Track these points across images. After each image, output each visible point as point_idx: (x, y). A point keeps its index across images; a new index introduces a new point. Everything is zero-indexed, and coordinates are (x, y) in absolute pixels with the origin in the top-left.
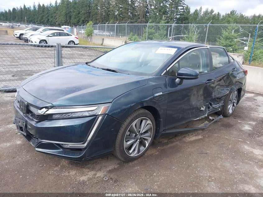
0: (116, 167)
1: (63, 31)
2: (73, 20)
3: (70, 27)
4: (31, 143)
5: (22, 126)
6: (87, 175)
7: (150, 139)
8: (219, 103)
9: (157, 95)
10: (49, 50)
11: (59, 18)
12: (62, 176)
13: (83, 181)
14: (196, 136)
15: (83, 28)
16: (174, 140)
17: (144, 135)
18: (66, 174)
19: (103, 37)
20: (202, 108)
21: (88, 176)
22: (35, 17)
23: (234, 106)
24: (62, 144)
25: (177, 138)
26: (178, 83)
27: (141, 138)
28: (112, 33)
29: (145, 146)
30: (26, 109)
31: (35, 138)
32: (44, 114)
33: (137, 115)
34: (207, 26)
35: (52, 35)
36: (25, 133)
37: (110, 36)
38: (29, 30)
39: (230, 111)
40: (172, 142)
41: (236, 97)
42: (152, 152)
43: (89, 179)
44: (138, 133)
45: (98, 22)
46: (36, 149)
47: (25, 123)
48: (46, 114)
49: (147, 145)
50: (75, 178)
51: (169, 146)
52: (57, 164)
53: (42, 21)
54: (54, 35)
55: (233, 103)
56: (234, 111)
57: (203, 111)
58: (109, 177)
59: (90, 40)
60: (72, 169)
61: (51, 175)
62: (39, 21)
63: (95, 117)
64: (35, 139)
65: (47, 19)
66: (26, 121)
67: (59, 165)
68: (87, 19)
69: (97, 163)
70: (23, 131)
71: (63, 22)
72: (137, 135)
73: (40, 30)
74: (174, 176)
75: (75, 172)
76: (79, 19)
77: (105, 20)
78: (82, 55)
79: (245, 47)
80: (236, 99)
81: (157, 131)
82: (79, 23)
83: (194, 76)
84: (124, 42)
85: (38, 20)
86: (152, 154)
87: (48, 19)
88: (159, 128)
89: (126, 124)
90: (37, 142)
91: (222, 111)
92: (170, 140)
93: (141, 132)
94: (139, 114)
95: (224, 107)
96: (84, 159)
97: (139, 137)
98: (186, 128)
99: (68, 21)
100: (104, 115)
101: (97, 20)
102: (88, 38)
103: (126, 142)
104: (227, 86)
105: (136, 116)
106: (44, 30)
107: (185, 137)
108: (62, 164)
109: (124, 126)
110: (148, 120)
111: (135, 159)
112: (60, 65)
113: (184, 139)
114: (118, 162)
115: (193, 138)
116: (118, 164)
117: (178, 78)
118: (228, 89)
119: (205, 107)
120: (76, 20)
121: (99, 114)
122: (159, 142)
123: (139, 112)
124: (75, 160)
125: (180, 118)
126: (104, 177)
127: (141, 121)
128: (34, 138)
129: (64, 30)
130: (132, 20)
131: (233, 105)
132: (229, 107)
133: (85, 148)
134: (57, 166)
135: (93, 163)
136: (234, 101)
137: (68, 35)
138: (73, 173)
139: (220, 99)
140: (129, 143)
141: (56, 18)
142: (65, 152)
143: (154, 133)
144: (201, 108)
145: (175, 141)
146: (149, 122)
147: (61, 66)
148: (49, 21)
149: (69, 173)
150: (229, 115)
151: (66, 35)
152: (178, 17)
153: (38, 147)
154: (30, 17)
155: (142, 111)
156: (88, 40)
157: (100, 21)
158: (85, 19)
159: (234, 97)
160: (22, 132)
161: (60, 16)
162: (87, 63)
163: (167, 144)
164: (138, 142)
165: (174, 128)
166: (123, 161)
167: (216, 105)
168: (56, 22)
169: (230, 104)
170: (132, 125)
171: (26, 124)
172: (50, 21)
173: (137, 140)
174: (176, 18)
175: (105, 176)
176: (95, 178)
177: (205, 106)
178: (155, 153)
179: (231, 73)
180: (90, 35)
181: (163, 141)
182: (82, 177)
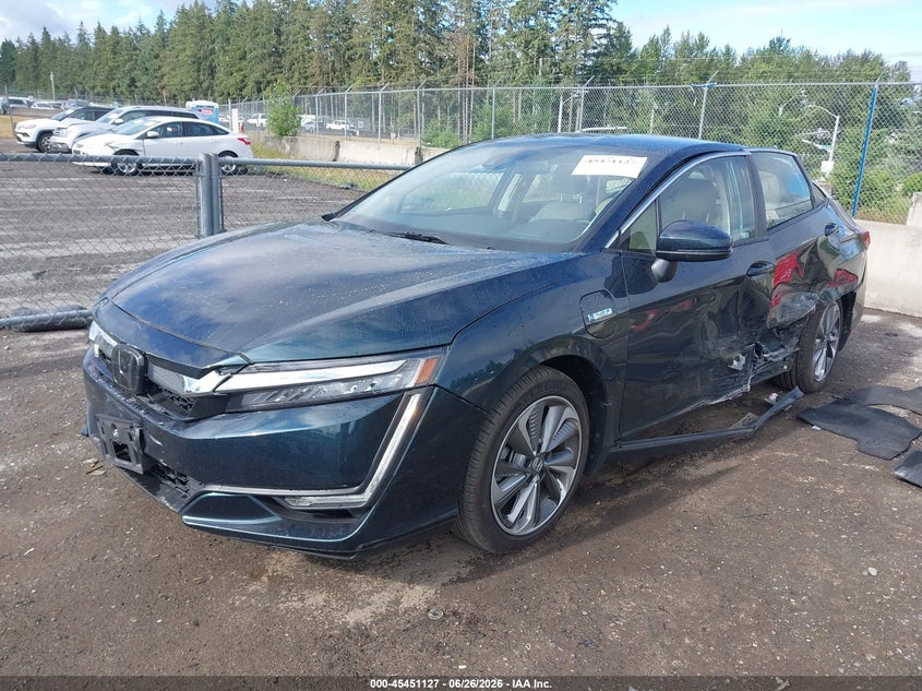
0: (465, 572)
1: (195, 117)
2: (223, 81)
3: (216, 105)
4: (163, 499)
5: (126, 441)
6: (370, 605)
7: (572, 473)
8: (782, 347)
9: (596, 316)
10: (150, 185)
11: (173, 73)
12: (279, 613)
13: (358, 626)
14: (715, 459)
15: (260, 109)
16: (644, 475)
17: (553, 458)
18: (295, 604)
19: (336, 138)
20: (735, 362)
21: (373, 608)
22: (87, 71)
23: (831, 356)
24: (283, 497)
25: (655, 470)
26: (661, 274)
27: (543, 470)
28: (361, 124)
29: (557, 499)
30: (138, 377)
31: (173, 481)
32: (214, 391)
33: (535, 387)
34: (702, 91)
35: (156, 134)
36: (140, 465)
37: (354, 134)
38: (72, 116)
39: (820, 372)
40: (640, 484)
41: (837, 324)
42: (579, 518)
43: (380, 619)
44: (535, 453)
45: (310, 86)
46: (185, 517)
47: (137, 430)
48: (221, 392)
49: (563, 494)
50: (327, 616)
51: (632, 495)
52: (256, 573)
53: (112, 84)
54: (163, 132)
55: (829, 343)
56: (830, 374)
57: (737, 371)
58: (447, 607)
59: (292, 148)
60: (312, 588)
61: (241, 609)
62: (102, 87)
63: (397, 398)
64: (173, 485)
65: (127, 81)
66: (142, 423)
67: (261, 575)
68: (273, 78)
69: (395, 563)
70: (129, 460)
71: (187, 87)
72: (533, 458)
73: (113, 116)
74: (670, 597)
75: (324, 595)
76: (245, 77)
77: (335, 80)
78: (267, 199)
79: (823, 163)
80: (836, 331)
81: (593, 447)
82: (243, 93)
83: (716, 248)
84: (414, 151)
85: (98, 83)
86: (580, 526)
87: (133, 81)
88: (602, 436)
89: (497, 419)
90: (185, 497)
91: (794, 373)
92: (631, 478)
93: (543, 450)
94: (538, 386)
95: (802, 359)
96: (361, 546)
97: (537, 464)
98: (677, 434)
99: (205, 85)
100: (425, 388)
101: (306, 78)
102: (283, 141)
103: (498, 483)
104: (810, 287)
105: (531, 392)
106: (128, 117)
107: (679, 465)
108: (273, 572)
109: (491, 429)
110: (565, 405)
111: (527, 545)
112: (215, 230)
113: (679, 473)
114: (466, 555)
115: (708, 467)
116: (469, 563)
117: (660, 256)
118: (811, 298)
119: (743, 359)
120: (232, 80)
121: (411, 385)
122: (596, 485)
123: (539, 377)
124: (330, 553)
125: (667, 398)
126: (429, 610)
127: (546, 410)
128: (170, 483)
129: (197, 113)
130: (431, 78)
131: (829, 354)
132: (816, 359)
133: (367, 508)
134: (254, 577)
135: (381, 564)
136: (832, 338)
137: (215, 131)
138: (317, 599)
139: (785, 330)
140: (509, 486)
141: (163, 76)
142: (293, 526)
143: (586, 451)
144: (732, 363)
145: (650, 478)
146: (570, 412)
147: (221, 232)
148: (136, 87)
149: (302, 599)
150: (816, 386)
151: (208, 129)
152: (590, 63)
153: (191, 512)
154: (66, 75)
155: (548, 374)
156: (284, 148)
157: (317, 84)
158: (264, 76)
159: (830, 325)
160: (126, 463)
161: (173, 69)
162: (327, 218)
163: (623, 489)
164: (534, 484)
165: (644, 434)
166: (486, 553)
167: (776, 353)
168: (163, 88)
169: (817, 351)
170: (517, 425)
171: (141, 431)
172: (138, 84)
173: (532, 477)
174: (585, 66)
175: (431, 604)
176: (396, 614)
177: (743, 355)
178: (589, 521)
179: (822, 238)
180: (286, 129)
181: (609, 481)
182: (351, 613)
